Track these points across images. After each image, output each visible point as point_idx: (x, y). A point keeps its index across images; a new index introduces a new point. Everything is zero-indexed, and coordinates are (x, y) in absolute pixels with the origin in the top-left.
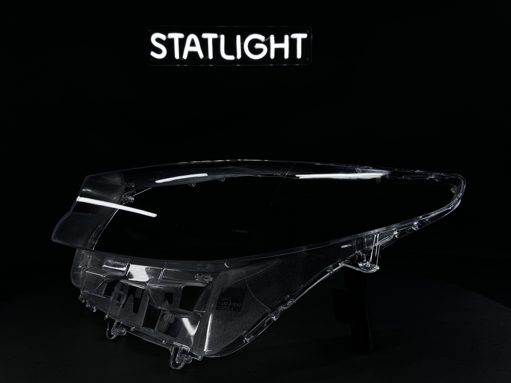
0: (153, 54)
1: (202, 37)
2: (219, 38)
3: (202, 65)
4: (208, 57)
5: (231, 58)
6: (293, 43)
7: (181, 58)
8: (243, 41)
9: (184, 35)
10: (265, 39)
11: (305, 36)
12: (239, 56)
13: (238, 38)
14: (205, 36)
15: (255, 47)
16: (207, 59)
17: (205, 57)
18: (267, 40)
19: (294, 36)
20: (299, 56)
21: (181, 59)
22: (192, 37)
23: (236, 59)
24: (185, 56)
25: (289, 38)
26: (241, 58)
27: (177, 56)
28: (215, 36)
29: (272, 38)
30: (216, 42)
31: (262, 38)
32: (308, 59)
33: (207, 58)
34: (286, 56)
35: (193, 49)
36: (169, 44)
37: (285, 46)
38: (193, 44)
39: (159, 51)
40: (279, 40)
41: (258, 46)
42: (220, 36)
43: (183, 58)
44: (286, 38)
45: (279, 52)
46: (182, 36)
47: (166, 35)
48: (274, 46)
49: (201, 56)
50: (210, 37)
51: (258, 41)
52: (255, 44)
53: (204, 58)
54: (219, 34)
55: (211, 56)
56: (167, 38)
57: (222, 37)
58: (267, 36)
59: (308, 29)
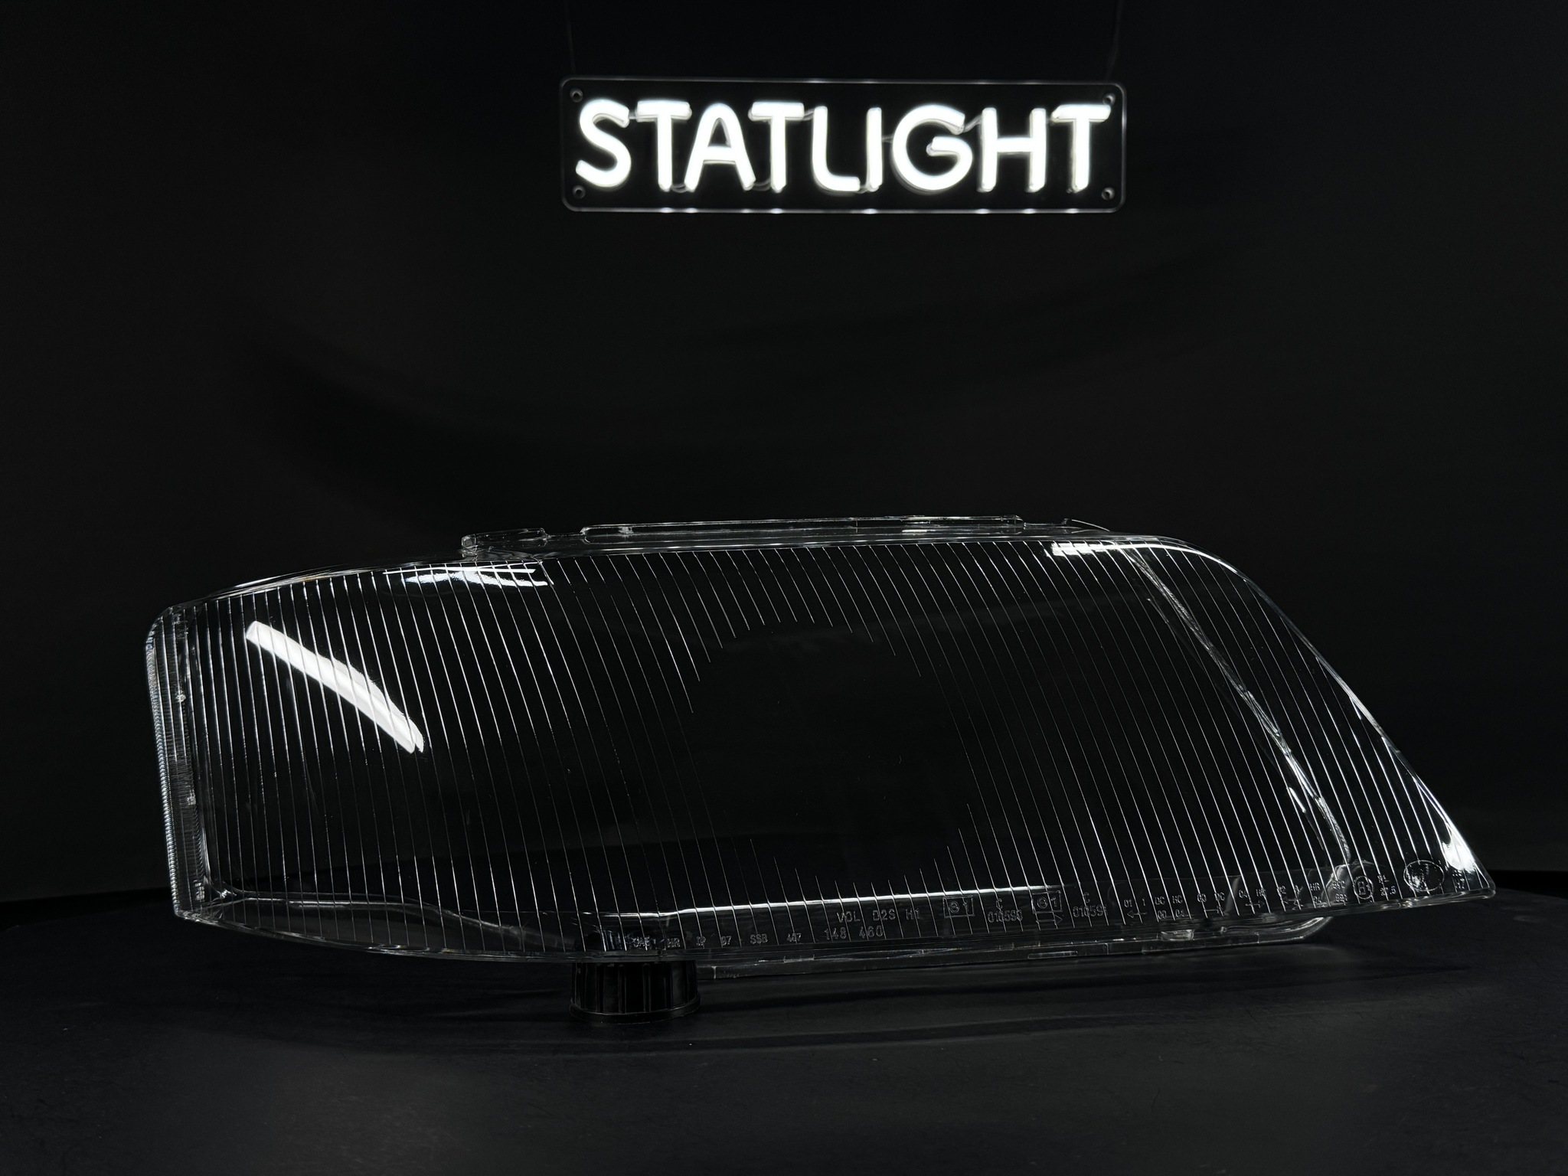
0: (585, 170)
1: (750, 117)
2: (808, 119)
3: (746, 211)
4: (769, 184)
5: (848, 184)
6: (1059, 138)
7: (681, 186)
8: (889, 128)
9: (692, 107)
10: (967, 121)
11: (1101, 112)
12: (875, 179)
13: (874, 117)
14: (760, 110)
15: (931, 149)
16: (768, 188)
17: (758, 185)
18: (970, 126)
19: (1064, 113)
20: (1081, 178)
21: (674, 190)
22: (718, 113)
23: (863, 192)
24: (692, 181)
25: (1047, 121)
26: (881, 187)
27: (665, 180)
28: (795, 110)
29: (989, 118)
30: (798, 134)
31: (953, 118)
32: (1110, 191)
33: (765, 186)
34: (1037, 180)
35: (719, 155)
36: (640, 138)
37: (1034, 145)
38: (719, 137)
39: (604, 161)
40: (1013, 124)
41: (938, 146)
42: (812, 114)
43: (684, 187)
44: (1038, 118)
45: (1013, 168)
46: (682, 110)
47: (632, 107)
48: (995, 145)
49: (747, 178)
50: (777, 114)
51: (941, 131)
52: (929, 141)
53: (754, 187)
54: (809, 106)
55: (779, 180)
56: (633, 118)
57: (820, 116)
58: (972, 112)
59: (1109, 92)
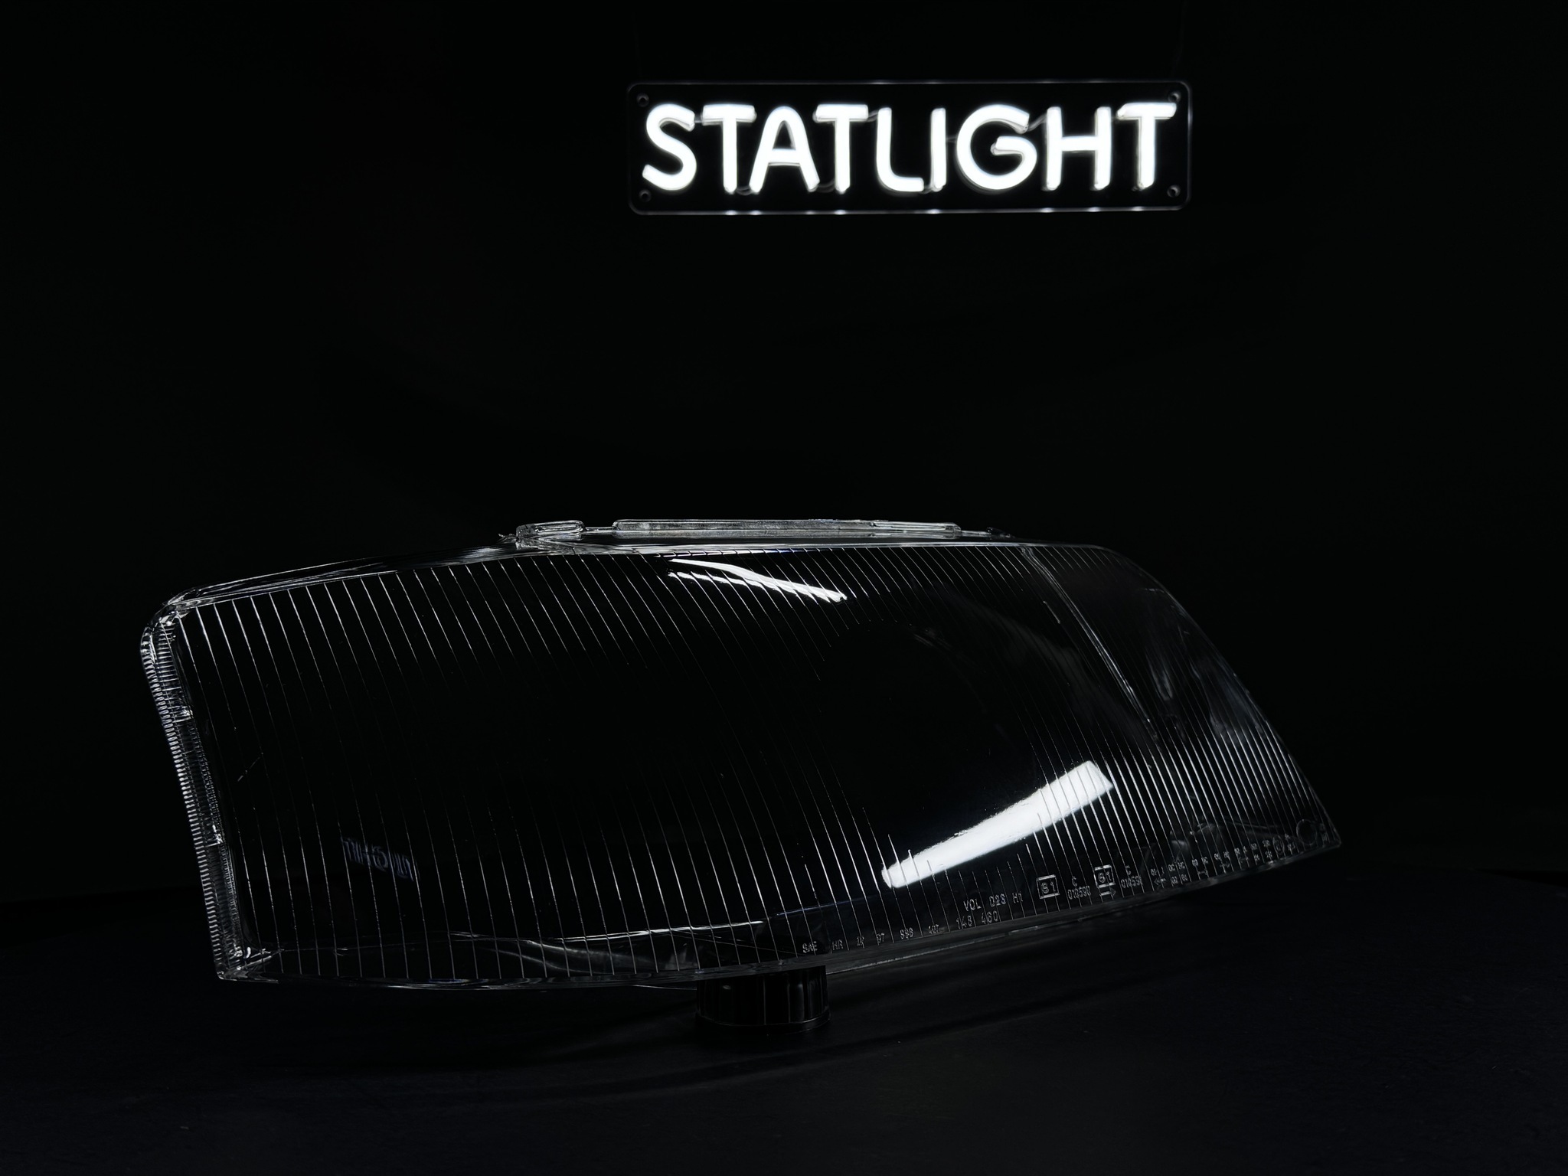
0: (652, 175)
1: (814, 119)
2: (872, 120)
3: (810, 213)
4: (833, 186)
5: (912, 185)
6: (1125, 136)
7: (745, 189)
8: (953, 129)
9: (757, 111)
10: (1031, 121)
11: (1167, 110)
12: (939, 180)
13: (939, 118)
14: (824, 112)
15: (995, 148)
16: (831, 190)
17: (822, 186)
18: (1034, 125)
19: (1128, 111)
20: (1146, 176)
21: (740, 192)
22: (784, 116)
23: (927, 192)
24: (757, 183)
25: (1112, 119)
26: (945, 188)
27: (730, 183)
28: (859, 112)
29: (1054, 117)
30: (863, 135)
31: (1017, 117)
32: (1175, 189)
33: (829, 188)
34: (1102, 178)
35: (784, 158)
36: (705, 141)
37: (1099, 144)
38: (784, 140)
39: (670, 165)
40: (1078, 123)
41: (1003, 146)
42: (876, 116)
43: (749, 190)
44: (1103, 117)
45: (1078, 166)
46: (747, 113)
47: (698, 112)
48: (1060, 144)
49: (812, 179)
50: (842, 116)
51: (1004, 129)
52: (994, 141)
53: (819, 188)
54: (874, 108)
55: (843, 181)
56: (698, 122)
57: (885, 117)
58: (1037, 112)
59: (1175, 90)
